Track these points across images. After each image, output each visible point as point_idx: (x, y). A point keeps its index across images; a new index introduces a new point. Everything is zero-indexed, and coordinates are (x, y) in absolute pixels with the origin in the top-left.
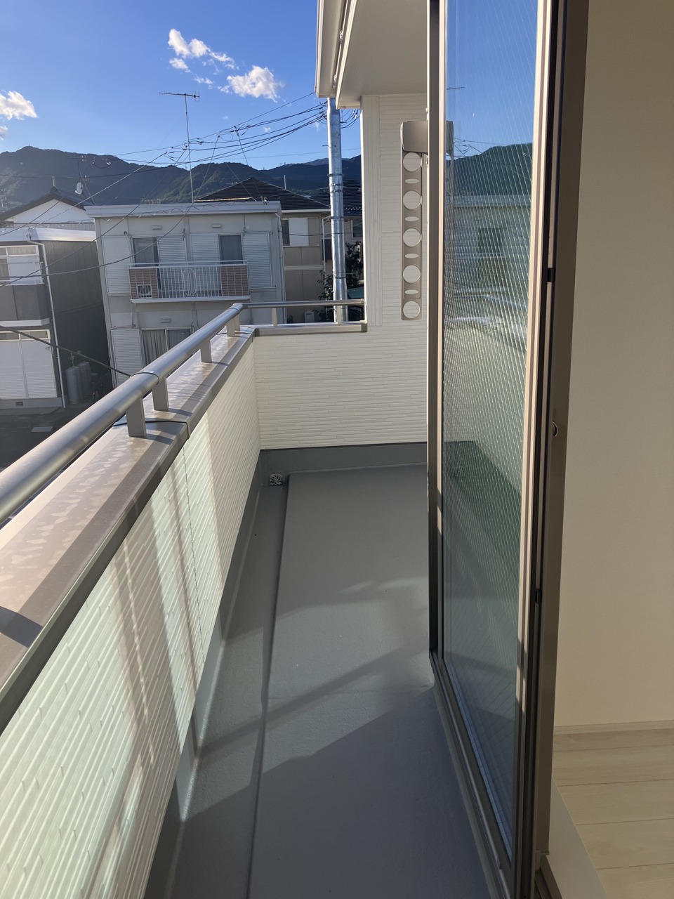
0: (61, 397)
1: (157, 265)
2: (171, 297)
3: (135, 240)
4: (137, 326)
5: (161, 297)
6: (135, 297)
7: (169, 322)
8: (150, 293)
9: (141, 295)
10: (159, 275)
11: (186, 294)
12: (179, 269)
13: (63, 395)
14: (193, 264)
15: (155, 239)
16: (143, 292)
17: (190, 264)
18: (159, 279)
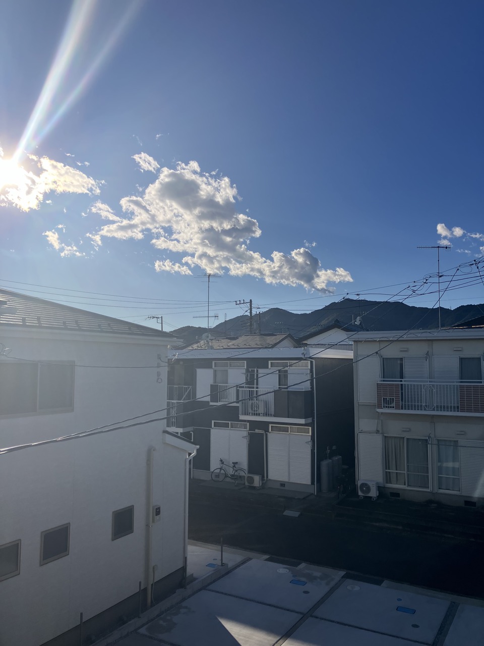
0: (314, 484)
1: (401, 381)
2: (412, 409)
3: (384, 360)
4: (380, 432)
5: (402, 409)
6: (380, 407)
7: (409, 430)
8: (394, 405)
9: (385, 405)
10: (402, 389)
11: (426, 408)
12: (421, 385)
13: (315, 483)
14: (434, 382)
15: (401, 359)
16: (387, 403)
17: (430, 382)
18: (402, 393)
